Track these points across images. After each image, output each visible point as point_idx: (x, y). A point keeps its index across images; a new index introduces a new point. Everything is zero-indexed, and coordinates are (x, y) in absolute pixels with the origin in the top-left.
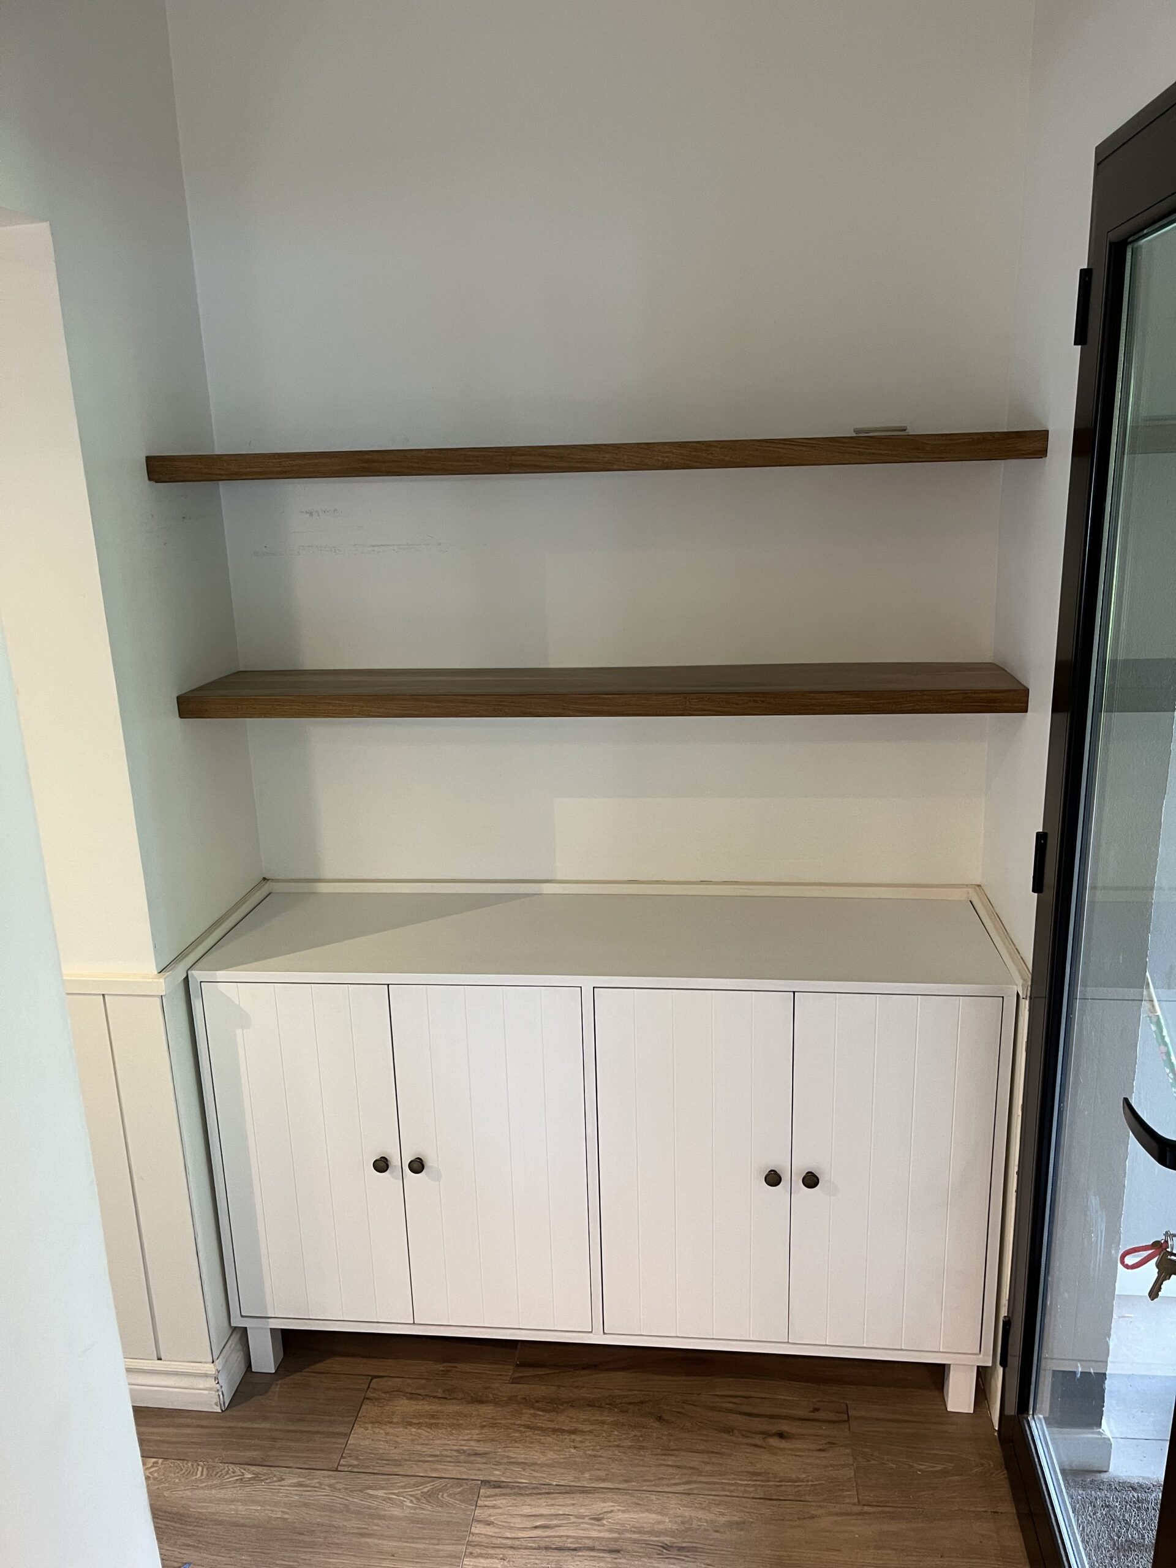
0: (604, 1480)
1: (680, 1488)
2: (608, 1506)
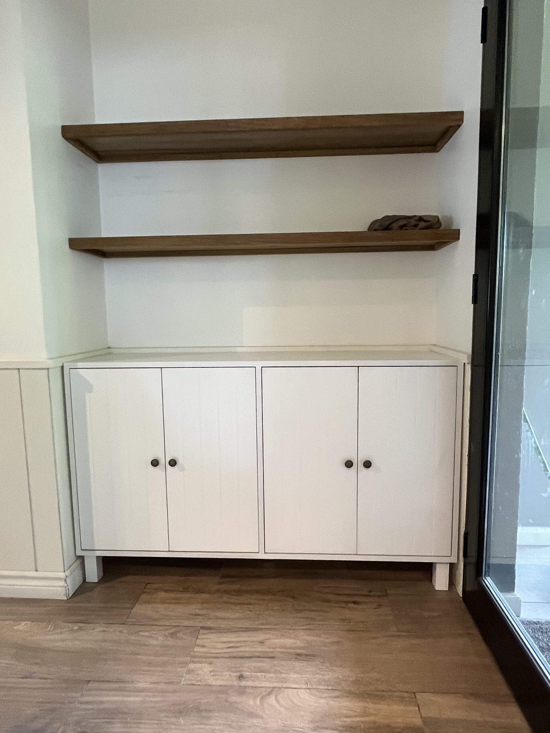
0: (265, 625)
1: (305, 627)
2: (267, 636)
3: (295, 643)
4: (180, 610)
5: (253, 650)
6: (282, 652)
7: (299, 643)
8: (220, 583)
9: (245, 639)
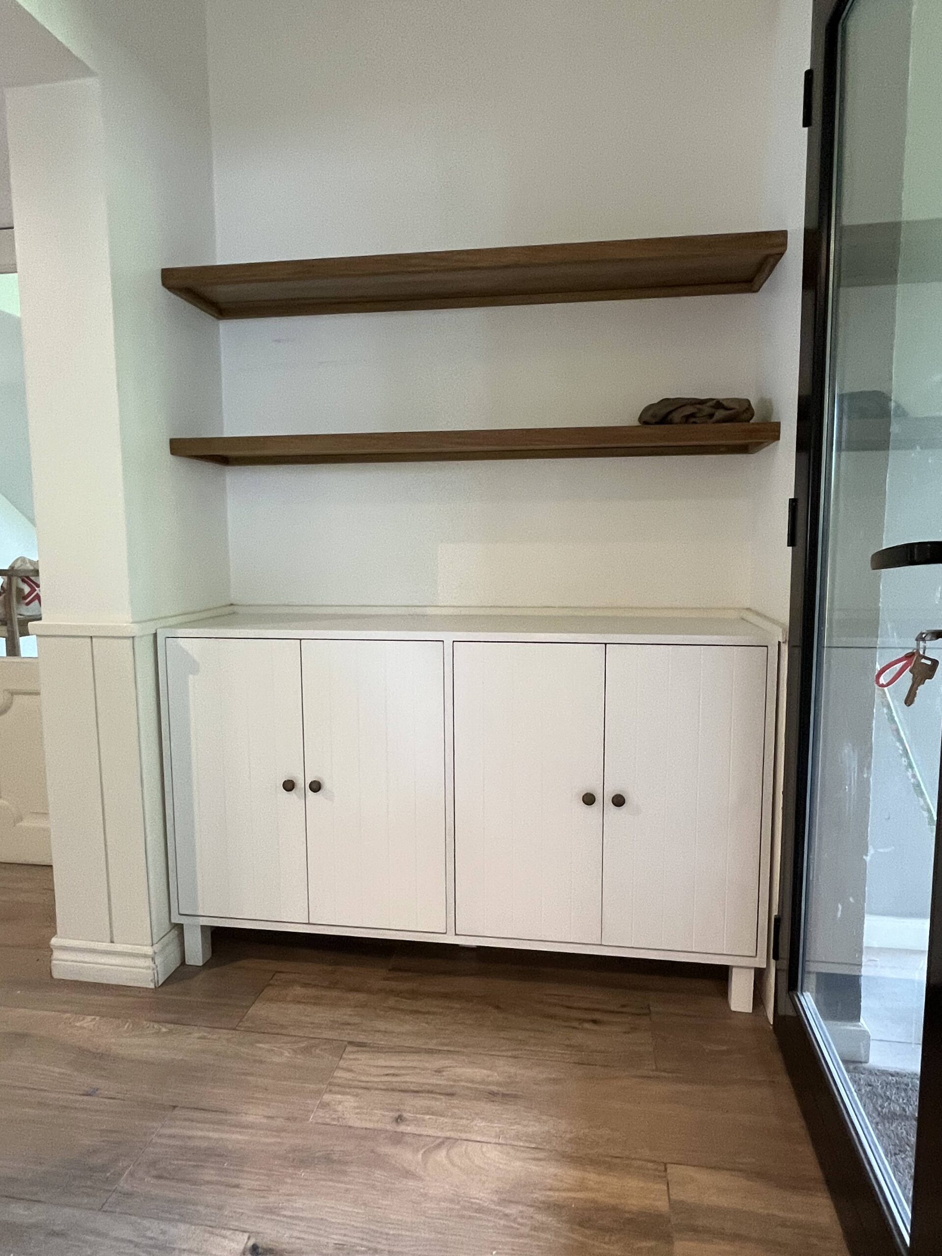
0: (447, 1045)
1: (509, 1054)
2: (447, 1063)
3: (488, 1076)
4: (321, 1015)
5: (424, 1081)
6: (468, 1088)
7: (496, 1077)
8: (386, 979)
9: (415, 1064)
